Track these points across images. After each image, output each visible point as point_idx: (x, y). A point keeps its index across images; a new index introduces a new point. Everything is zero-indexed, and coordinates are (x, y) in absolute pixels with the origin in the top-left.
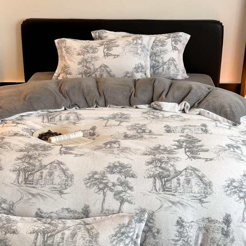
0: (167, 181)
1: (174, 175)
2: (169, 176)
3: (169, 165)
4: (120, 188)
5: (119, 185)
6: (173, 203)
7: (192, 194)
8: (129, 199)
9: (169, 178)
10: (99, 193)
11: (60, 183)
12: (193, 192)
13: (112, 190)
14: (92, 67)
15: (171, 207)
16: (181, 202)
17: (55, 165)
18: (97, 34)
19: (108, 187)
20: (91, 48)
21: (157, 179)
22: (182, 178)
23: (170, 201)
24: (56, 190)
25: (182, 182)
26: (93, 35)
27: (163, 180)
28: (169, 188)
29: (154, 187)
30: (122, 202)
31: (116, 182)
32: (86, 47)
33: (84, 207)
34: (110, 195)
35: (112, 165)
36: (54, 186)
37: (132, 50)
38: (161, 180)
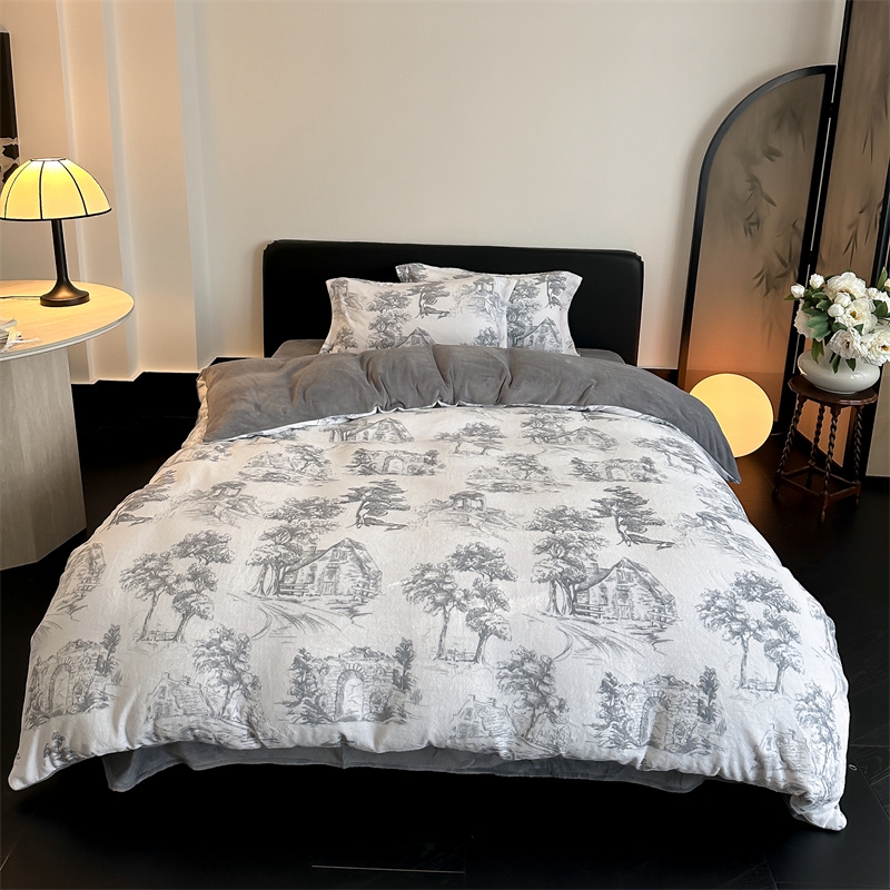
0: (580, 590)
1: (596, 577)
2: (583, 580)
3: (583, 555)
4: (480, 604)
5: (478, 597)
6: (594, 641)
7: (634, 622)
8: (499, 627)
9: (583, 585)
10: (434, 613)
11: (352, 591)
12: (636, 617)
13: (461, 607)
14: (396, 334)
15: (588, 649)
16: (611, 639)
17: (344, 549)
18: (407, 271)
19: (454, 601)
20: (396, 297)
21: (558, 586)
22: (611, 586)
23: (586, 637)
24: (342, 606)
25: (610, 594)
26: (398, 272)
27: (571, 587)
28: (583, 608)
29: (552, 604)
30: (483, 636)
31: (471, 589)
32: (385, 296)
33: (402, 645)
34: (457, 617)
35: (463, 551)
36: (337, 597)
37: (473, 302)
38: (567, 587)
